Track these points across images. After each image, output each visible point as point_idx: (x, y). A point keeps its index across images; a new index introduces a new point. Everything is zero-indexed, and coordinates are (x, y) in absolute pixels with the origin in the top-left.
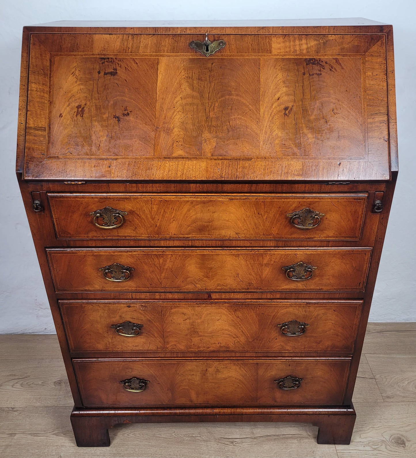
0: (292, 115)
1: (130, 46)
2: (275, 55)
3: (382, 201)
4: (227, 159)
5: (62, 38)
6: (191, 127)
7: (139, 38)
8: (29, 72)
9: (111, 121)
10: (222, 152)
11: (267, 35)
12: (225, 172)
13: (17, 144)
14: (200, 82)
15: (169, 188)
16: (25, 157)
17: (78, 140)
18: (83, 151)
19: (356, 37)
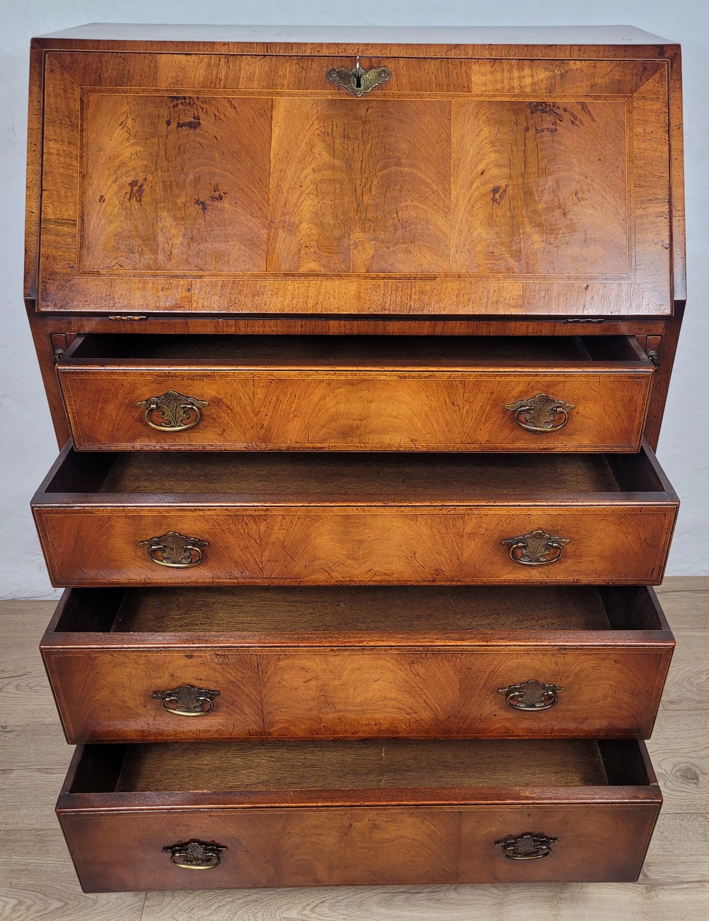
0: (505, 202)
1: (223, 75)
2: (477, 95)
3: (658, 352)
4: (392, 278)
5: (101, 60)
6: (332, 222)
7: (238, 61)
8: (43, 121)
9: (191, 210)
10: (384, 266)
11: (463, 60)
12: (391, 300)
13: (26, 249)
14: (346, 142)
15: (292, 328)
16: (40, 272)
17: (133, 242)
18: (142, 262)
19: (617, 65)
